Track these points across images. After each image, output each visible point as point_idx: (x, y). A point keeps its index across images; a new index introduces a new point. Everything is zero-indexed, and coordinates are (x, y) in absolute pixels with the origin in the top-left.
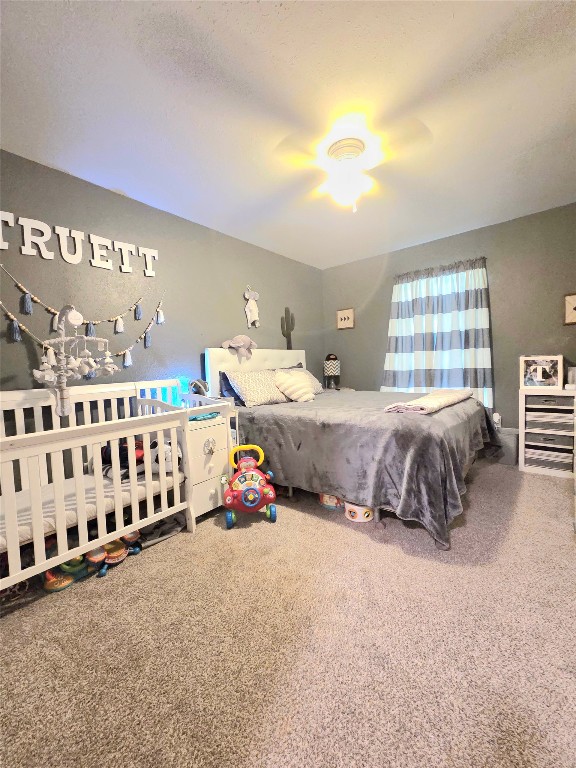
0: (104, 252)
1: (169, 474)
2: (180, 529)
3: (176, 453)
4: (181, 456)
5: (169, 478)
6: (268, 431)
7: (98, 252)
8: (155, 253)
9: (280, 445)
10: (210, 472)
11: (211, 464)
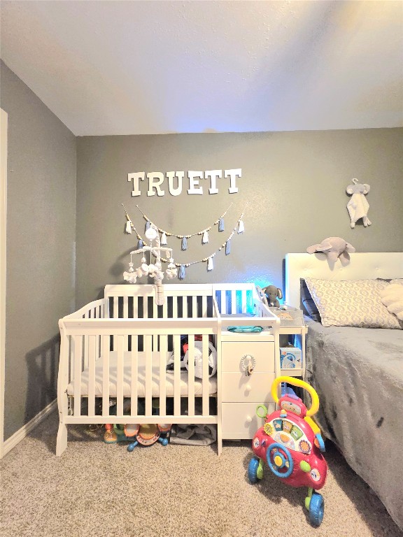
0: (197, 182)
1: (197, 379)
2: (209, 442)
3: (208, 361)
4: (212, 366)
5: (198, 384)
6: (338, 369)
7: (193, 182)
8: (239, 171)
9: (351, 401)
10: (247, 393)
11: (248, 386)
